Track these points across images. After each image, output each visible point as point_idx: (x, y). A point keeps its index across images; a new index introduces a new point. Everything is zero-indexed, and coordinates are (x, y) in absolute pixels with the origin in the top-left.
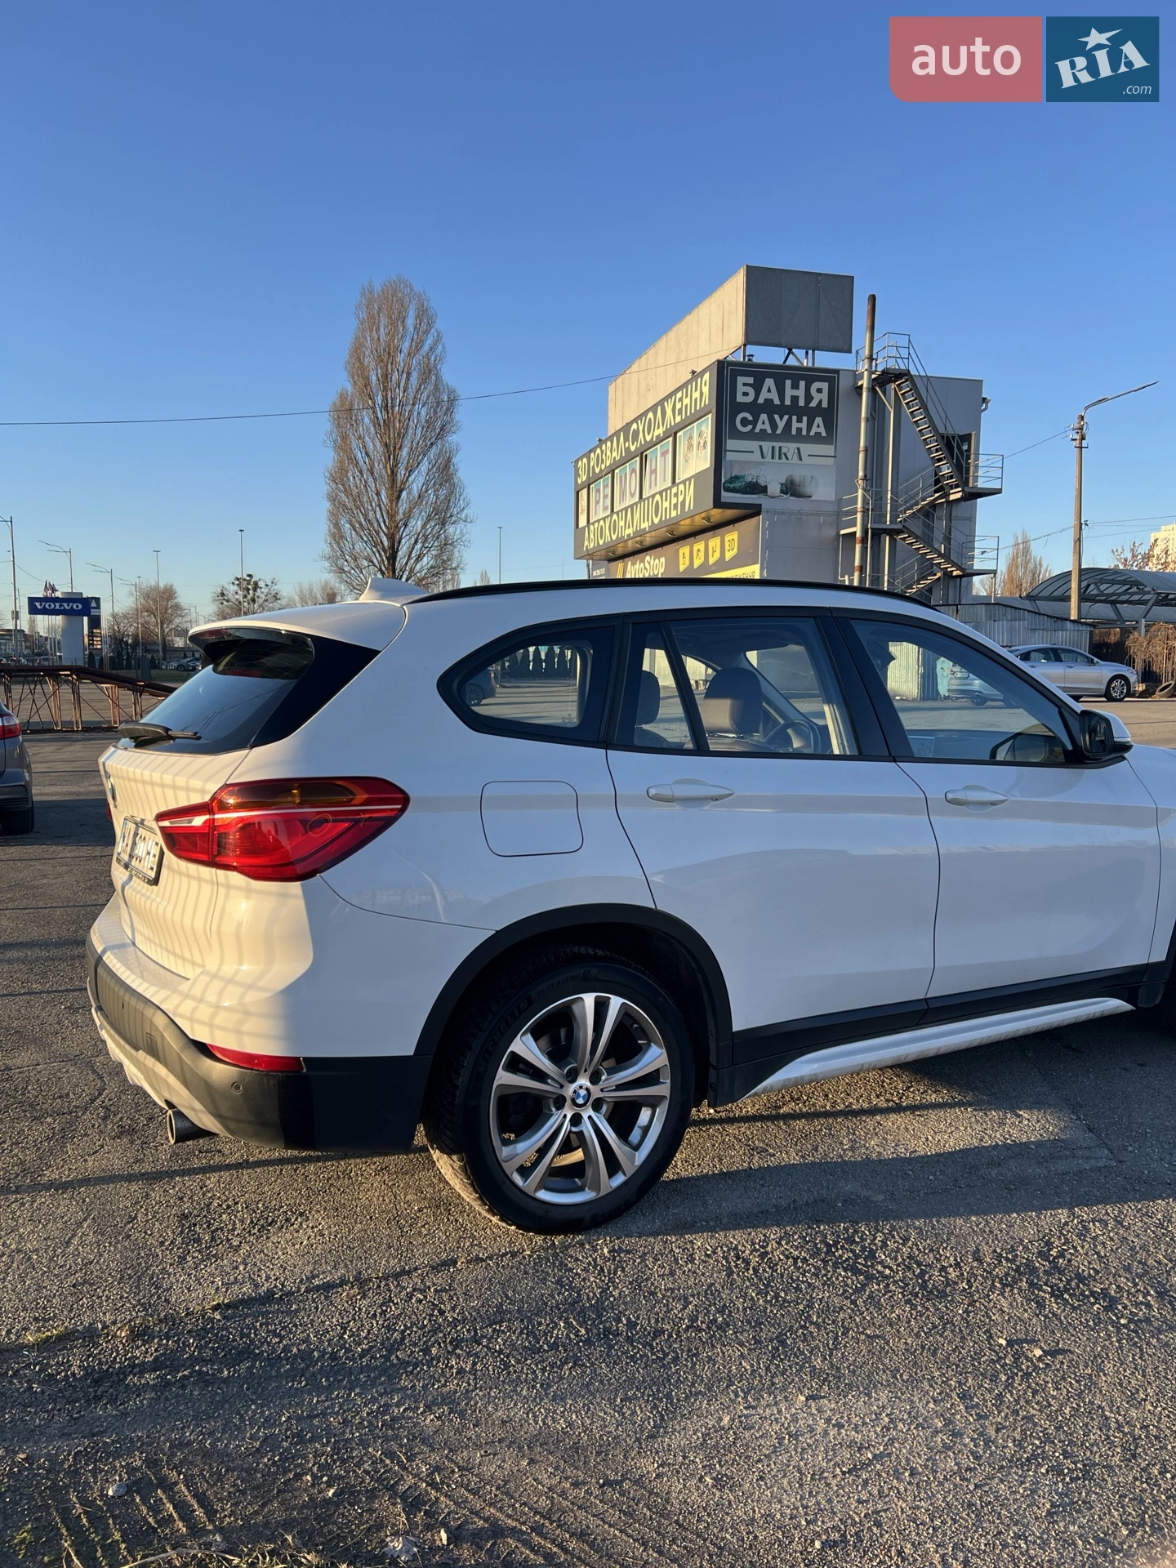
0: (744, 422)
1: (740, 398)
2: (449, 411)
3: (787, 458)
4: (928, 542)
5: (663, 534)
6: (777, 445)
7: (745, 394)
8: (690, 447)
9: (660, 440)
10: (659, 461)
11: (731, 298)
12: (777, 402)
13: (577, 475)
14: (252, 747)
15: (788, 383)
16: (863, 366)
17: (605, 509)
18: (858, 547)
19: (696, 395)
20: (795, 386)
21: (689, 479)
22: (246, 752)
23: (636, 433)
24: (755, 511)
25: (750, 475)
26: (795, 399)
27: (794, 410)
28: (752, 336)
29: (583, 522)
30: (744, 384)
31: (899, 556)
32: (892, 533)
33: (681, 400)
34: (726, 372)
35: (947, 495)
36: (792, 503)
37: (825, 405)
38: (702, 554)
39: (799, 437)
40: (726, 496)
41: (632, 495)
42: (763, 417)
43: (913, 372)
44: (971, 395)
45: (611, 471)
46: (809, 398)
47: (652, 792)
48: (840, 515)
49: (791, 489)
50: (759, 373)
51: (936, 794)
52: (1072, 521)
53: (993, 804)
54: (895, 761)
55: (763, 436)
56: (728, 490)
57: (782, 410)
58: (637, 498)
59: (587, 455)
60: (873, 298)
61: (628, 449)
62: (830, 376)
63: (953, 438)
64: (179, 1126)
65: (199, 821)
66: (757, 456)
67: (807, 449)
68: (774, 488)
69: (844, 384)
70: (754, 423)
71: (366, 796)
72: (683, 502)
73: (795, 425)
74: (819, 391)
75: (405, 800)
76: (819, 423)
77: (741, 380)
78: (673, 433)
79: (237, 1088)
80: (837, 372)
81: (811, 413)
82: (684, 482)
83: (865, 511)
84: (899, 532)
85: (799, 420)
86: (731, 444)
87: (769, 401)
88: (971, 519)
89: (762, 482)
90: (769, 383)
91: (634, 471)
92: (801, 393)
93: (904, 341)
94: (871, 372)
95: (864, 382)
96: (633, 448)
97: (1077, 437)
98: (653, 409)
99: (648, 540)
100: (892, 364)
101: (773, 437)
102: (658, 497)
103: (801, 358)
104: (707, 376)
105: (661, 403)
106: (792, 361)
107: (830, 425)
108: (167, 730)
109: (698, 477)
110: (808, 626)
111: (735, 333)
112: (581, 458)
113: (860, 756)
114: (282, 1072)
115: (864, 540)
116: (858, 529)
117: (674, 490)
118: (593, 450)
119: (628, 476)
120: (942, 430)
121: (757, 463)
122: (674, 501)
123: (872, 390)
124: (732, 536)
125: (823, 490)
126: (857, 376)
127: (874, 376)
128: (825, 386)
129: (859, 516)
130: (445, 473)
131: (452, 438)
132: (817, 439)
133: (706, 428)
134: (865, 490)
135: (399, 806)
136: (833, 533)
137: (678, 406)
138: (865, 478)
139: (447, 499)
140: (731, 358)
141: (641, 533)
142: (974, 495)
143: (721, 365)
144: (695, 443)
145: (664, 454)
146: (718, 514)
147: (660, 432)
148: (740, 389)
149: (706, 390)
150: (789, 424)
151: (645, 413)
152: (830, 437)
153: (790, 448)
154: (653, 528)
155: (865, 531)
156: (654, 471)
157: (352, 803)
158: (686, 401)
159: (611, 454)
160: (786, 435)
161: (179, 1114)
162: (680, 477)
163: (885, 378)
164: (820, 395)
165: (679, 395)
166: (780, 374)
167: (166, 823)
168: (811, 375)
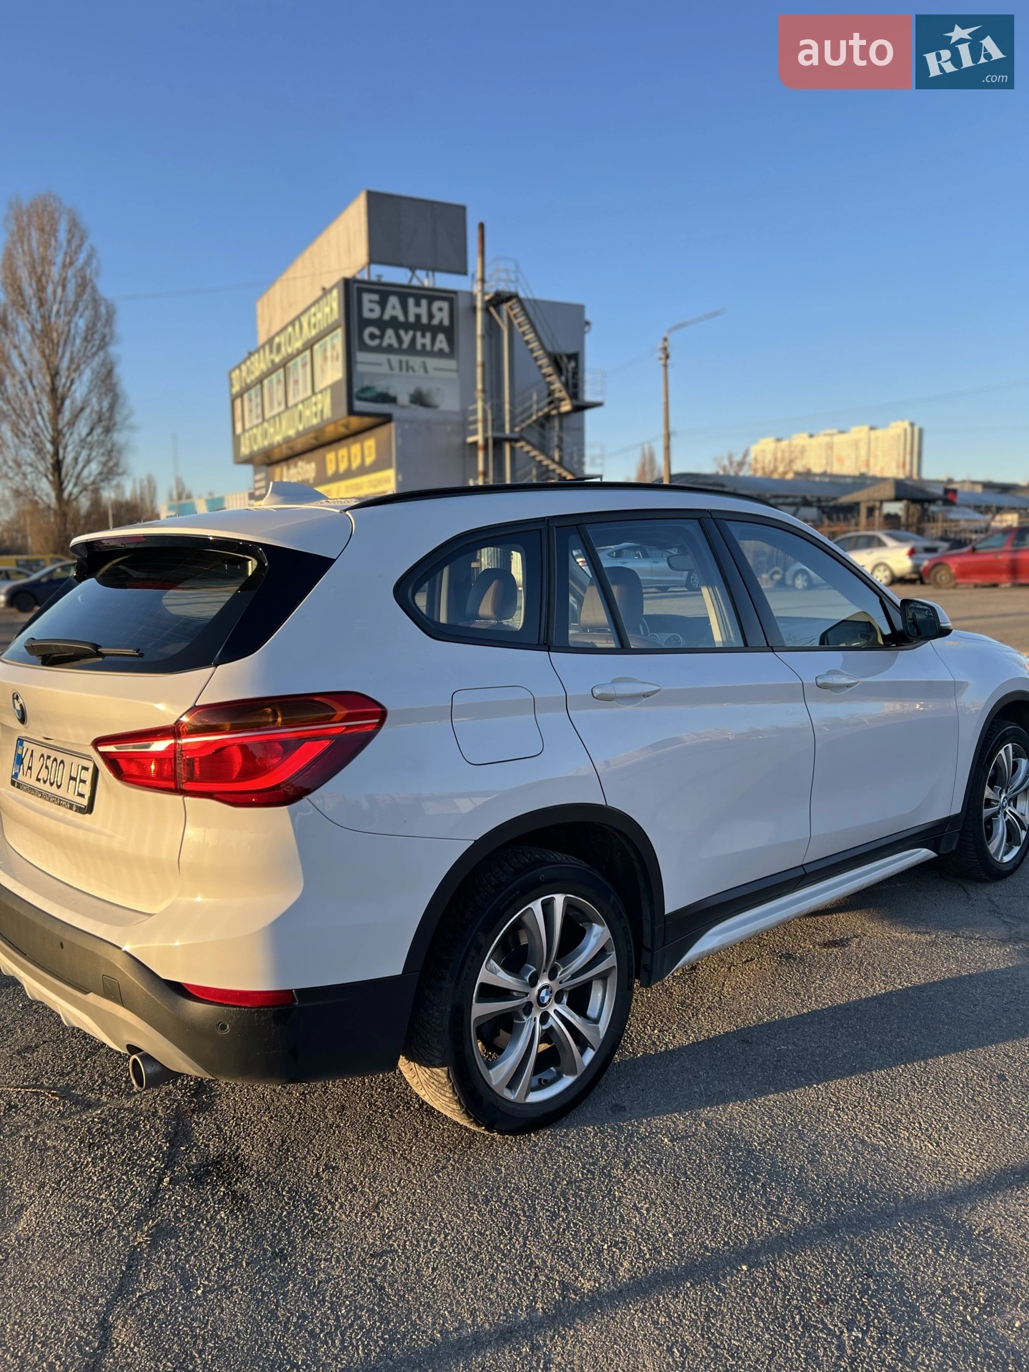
0: (372, 336)
1: (367, 314)
2: (109, 321)
3: (414, 370)
4: (543, 449)
5: (309, 440)
6: (404, 358)
7: (372, 310)
8: (325, 358)
9: (299, 352)
10: (299, 371)
11: (353, 220)
12: (401, 318)
13: (231, 385)
14: (216, 665)
15: (411, 301)
16: (477, 289)
17: (257, 417)
18: (481, 455)
19: (327, 310)
20: (418, 304)
21: (325, 389)
22: (211, 669)
23: (279, 346)
24: (387, 419)
25: (381, 386)
26: (418, 317)
27: (417, 326)
28: (375, 257)
29: (239, 429)
30: (371, 301)
31: (519, 463)
32: (512, 440)
33: (315, 315)
34: (352, 289)
35: (557, 408)
36: (421, 413)
37: (446, 322)
38: (346, 460)
39: (424, 352)
40: (359, 406)
41: (279, 404)
42: (390, 332)
43: (522, 295)
44: (575, 317)
45: (260, 381)
46: (431, 316)
47: (597, 692)
48: (465, 425)
49: (419, 399)
50: (384, 291)
51: (809, 680)
52: (662, 431)
53: (848, 686)
54: (773, 651)
55: (390, 349)
56: (360, 399)
57: (407, 326)
58: (283, 407)
59: (239, 367)
60: (482, 226)
61: (273, 362)
62: (449, 296)
63: (561, 357)
64: (149, 1070)
65: (159, 746)
66: (385, 369)
67: (432, 363)
68: (404, 399)
69: (462, 304)
70: (382, 337)
71: (346, 712)
72: (322, 412)
73: (419, 341)
74: (440, 309)
75: (382, 715)
76: (441, 340)
77: (366, 297)
78: (309, 346)
79: (224, 1027)
80: (455, 292)
81: (435, 330)
82: (321, 392)
83: (485, 421)
84: (516, 440)
85: (423, 336)
86: (361, 356)
87: (394, 319)
88: (580, 430)
89: (392, 392)
90: (393, 301)
91: (279, 381)
92: (423, 311)
93: (512, 266)
94: (484, 294)
95: (479, 304)
96: (277, 360)
97: (663, 356)
98: (292, 323)
99: (299, 446)
100: (502, 287)
101: (399, 351)
102: (300, 407)
103: (425, 279)
104: (335, 293)
105: (298, 318)
106: (415, 283)
107: (451, 341)
108: (96, 647)
109: (333, 387)
110: (693, 527)
111: (360, 253)
112: (234, 370)
113: (747, 647)
114: (273, 1007)
115: (485, 447)
116: (479, 438)
117: (314, 399)
118: (244, 362)
119: (274, 384)
120: (549, 348)
121: (385, 376)
122: (314, 409)
123: (486, 310)
124: (370, 444)
125: (448, 402)
126: (472, 296)
127: (487, 298)
128: (445, 305)
129: (480, 426)
130: (107, 381)
131: (113, 350)
132: (441, 354)
133: (337, 341)
134: (484, 401)
135: (377, 721)
136: (456, 440)
137: (313, 320)
138: (484, 391)
139: (112, 407)
140: (359, 277)
141: (287, 440)
142: (580, 408)
143: (348, 284)
144: (329, 354)
145: (304, 365)
146: (355, 422)
147: (298, 344)
148: (366, 305)
149: (335, 305)
150: (413, 340)
151: (285, 328)
152: (452, 353)
153: (416, 361)
154: (299, 434)
155: (486, 440)
156: (296, 382)
157: (333, 720)
158: (319, 316)
159: (259, 365)
160: (412, 350)
161: (147, 1058)
162: (319, 387)
163: (498, 300)
164: (441, 314)
165: (313, 310)
166: (405, 293)
167: (111, 749)
168: (432, 295)
